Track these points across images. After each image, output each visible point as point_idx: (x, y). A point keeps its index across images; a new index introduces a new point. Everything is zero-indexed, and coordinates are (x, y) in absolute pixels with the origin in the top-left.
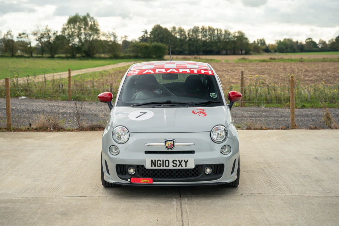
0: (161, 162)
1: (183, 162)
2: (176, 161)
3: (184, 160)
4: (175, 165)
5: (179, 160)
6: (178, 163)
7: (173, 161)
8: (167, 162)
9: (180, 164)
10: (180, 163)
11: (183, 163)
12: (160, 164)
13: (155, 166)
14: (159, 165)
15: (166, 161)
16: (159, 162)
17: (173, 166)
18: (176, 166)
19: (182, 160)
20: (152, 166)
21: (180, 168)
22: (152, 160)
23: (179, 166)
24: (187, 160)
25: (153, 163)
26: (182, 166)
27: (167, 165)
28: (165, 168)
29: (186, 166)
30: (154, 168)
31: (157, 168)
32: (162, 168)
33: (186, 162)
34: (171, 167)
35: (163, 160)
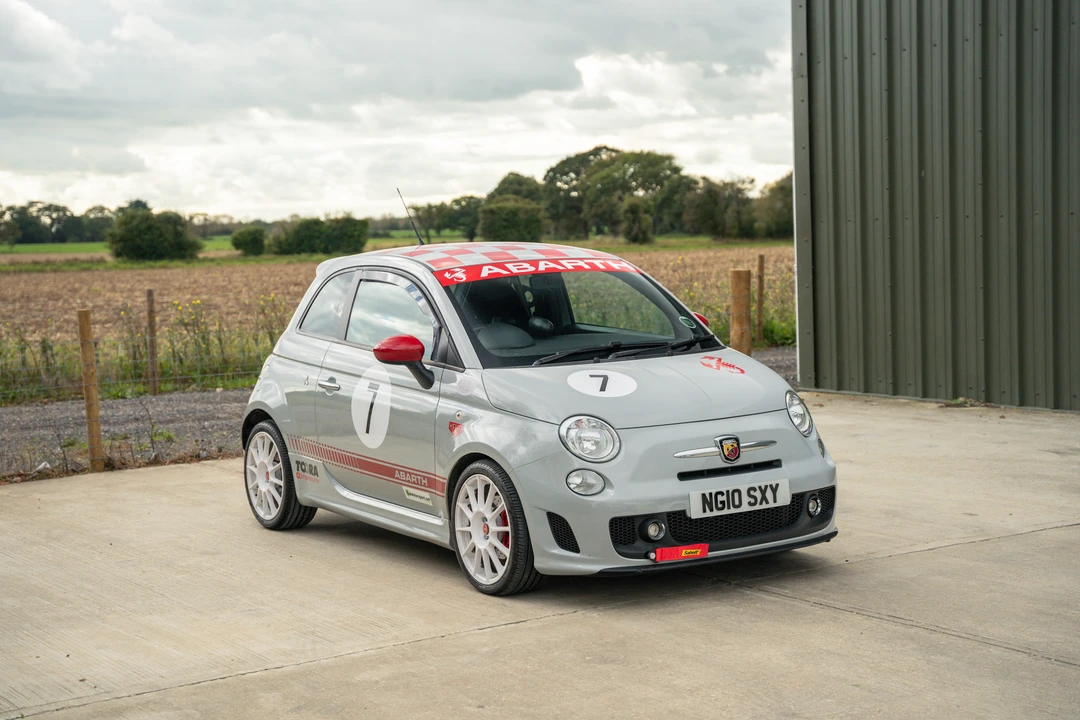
0: (724, 498)
1: (769, 490)
2: (755, 490)
3: (771, 486)
4: (753, 501)
5: (760, 487)
6: (758, 494)
7: (749, 490)
8: (736, 495)
9: (764, 498)
10: (763, 492)
11: (769, 494)
12: (723, 502)
13: (712, 510)
14: (720, 506)
15: (734, 491)
16: (720, 498)
17: (750, 504)
18: (755, 504)
19: (766, 487)
20: (704, 511)
21: (764, 506)
22: (704, 495)
23: (761, 503)
24: (777, 485)
25: (707, 501)
26: (767, 502)
27: (737, 503)
28: (733, 511)
29: (775, 501)
30: (709, 514)
31: (716, 513)
32: (726, 512)
33: (774, 490)
34: (745, 508)
35: (728, 492)
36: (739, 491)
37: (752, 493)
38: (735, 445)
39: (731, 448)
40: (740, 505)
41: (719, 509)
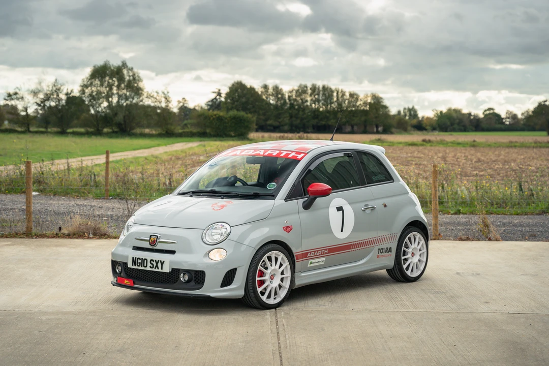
1: (160, 263)
2: (153, 261)
3: (161, 261)
4: (152, 266)
5: (156, 261)
6: (154, 263)
7: (151, 260)
8: (145, 261)
9: (157, 266)
10: (157, 263)
11: (159, 265)
12: (140, 263)
13: (135, 265)
14: (138, 264)
15: (145, 259)
16: (139, 261)
17: (150, 267)
18: (153, 268)
19: (158, 261)
20: (133, 265)
21: (156, 270)
22: (133, 258)
23: (155, 268)
24: (164, 262)
25: (135, 261)
26: (158, 269)
27: (145, 265)
28: (143, 268)
29: (162, 269)
30: (134, 267)
31: (136, 267)
32: (140, 268)
33: (162, 263)
34: (148, 268)
35: (142, 259)
36: (146, 260)
37: (152, 262)
38: (156, 239)
39: (153, 240)
40: (146, 267)
41: (138, 266)
